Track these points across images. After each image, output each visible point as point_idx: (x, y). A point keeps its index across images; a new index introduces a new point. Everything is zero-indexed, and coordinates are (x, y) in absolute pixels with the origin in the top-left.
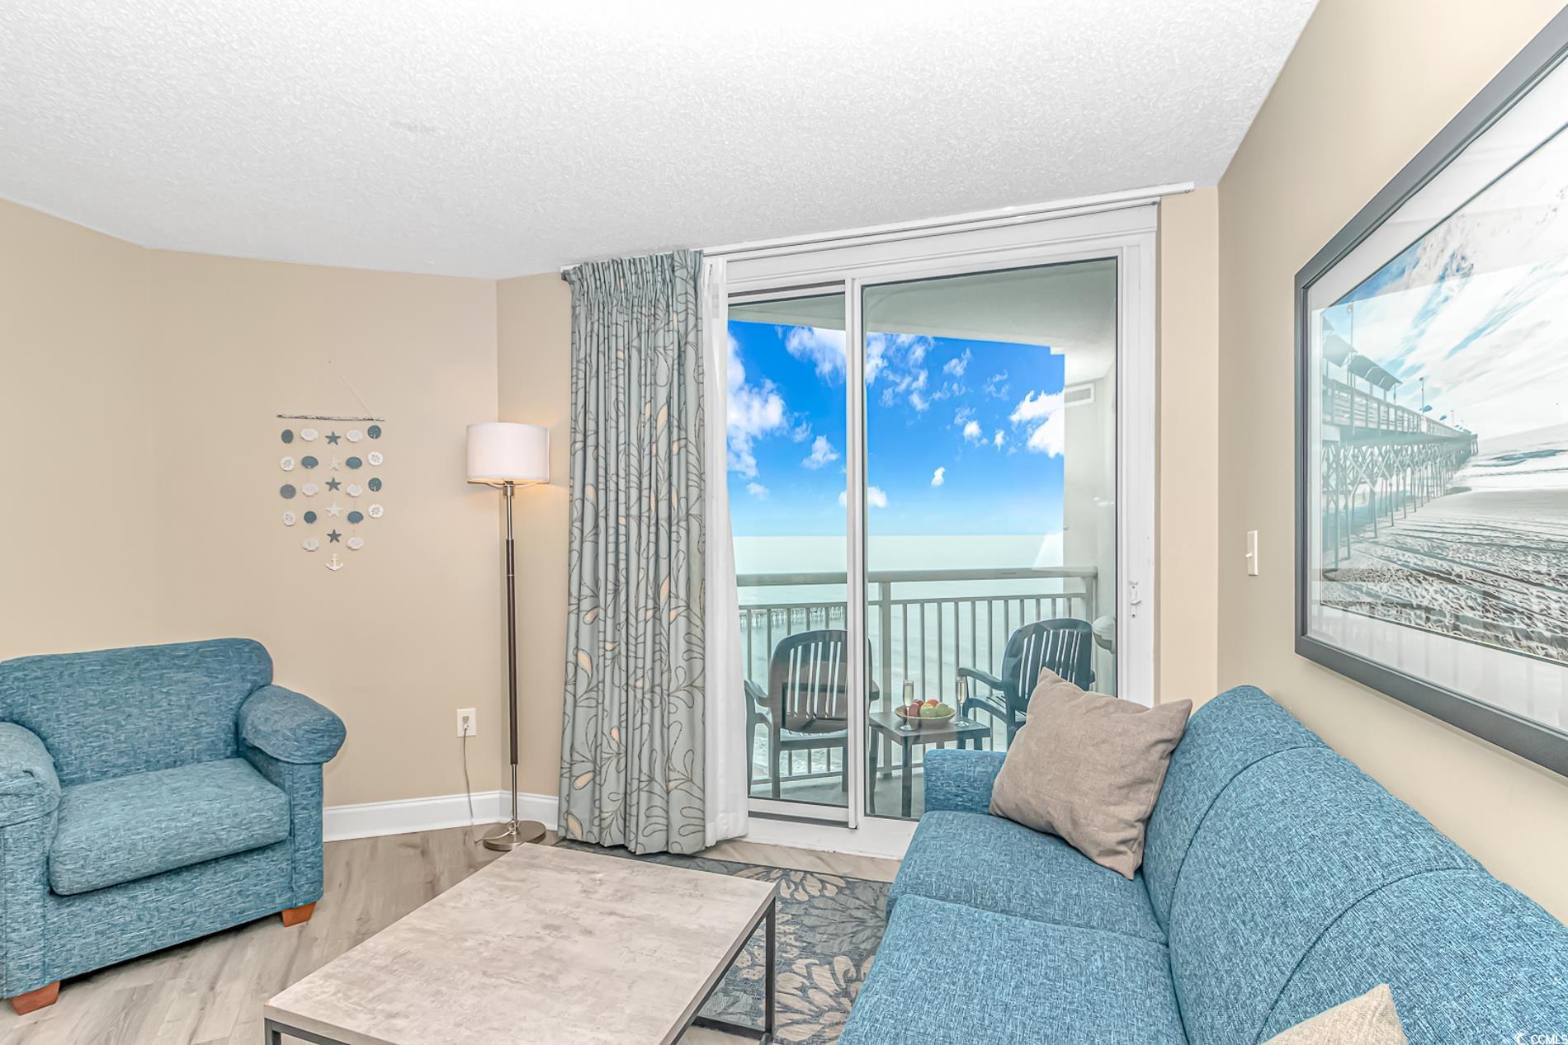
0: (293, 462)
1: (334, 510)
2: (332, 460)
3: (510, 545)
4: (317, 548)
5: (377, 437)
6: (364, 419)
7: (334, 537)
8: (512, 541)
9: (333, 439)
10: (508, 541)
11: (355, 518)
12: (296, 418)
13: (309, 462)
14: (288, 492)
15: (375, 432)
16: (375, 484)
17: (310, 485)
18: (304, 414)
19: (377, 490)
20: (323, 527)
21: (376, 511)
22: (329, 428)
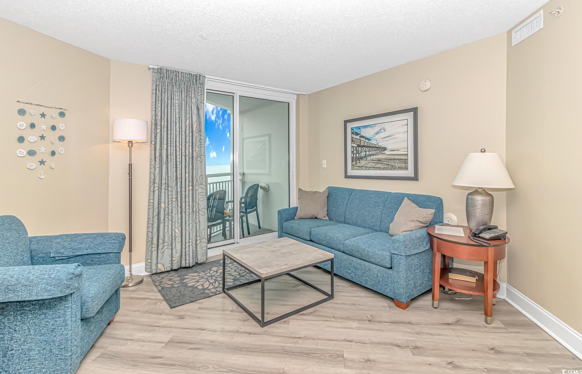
0: (25, 125)
1: (43, 149)
2: (43, 126)
3: (130, 166)
4: (35, 168)
5: (63, 117)
6: (59, 108)
7: (42, 162)
8: (131, 164)
9: (43, 115)
10: (129, 164)
11: (53, 153)
12: (27, 103)
13: (33, 126)
14: (21, 139)
15: (62, 115)
16: (62, 138)
17: (32, 137)
18: (31, 102)
19: (63, 141)
20: (38, 157)
21: (62, 151)
22: (42, 110)
